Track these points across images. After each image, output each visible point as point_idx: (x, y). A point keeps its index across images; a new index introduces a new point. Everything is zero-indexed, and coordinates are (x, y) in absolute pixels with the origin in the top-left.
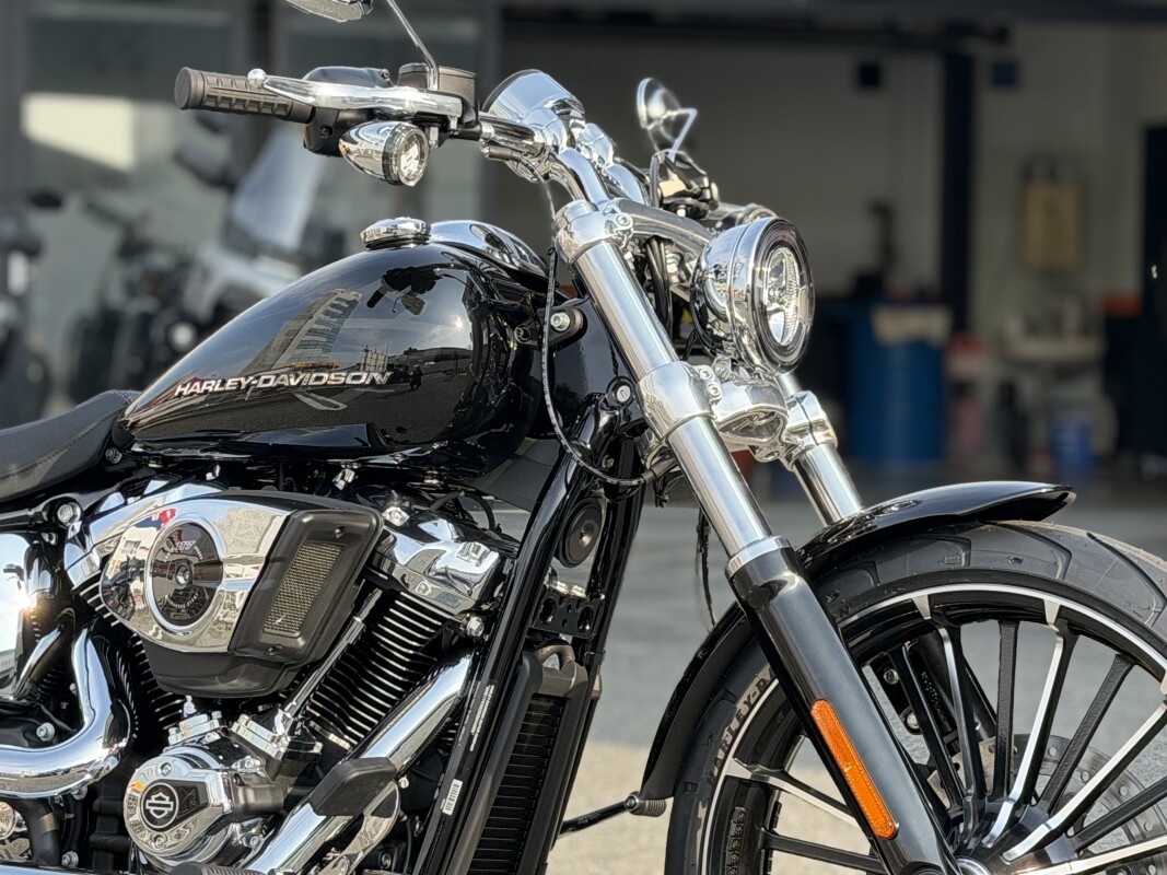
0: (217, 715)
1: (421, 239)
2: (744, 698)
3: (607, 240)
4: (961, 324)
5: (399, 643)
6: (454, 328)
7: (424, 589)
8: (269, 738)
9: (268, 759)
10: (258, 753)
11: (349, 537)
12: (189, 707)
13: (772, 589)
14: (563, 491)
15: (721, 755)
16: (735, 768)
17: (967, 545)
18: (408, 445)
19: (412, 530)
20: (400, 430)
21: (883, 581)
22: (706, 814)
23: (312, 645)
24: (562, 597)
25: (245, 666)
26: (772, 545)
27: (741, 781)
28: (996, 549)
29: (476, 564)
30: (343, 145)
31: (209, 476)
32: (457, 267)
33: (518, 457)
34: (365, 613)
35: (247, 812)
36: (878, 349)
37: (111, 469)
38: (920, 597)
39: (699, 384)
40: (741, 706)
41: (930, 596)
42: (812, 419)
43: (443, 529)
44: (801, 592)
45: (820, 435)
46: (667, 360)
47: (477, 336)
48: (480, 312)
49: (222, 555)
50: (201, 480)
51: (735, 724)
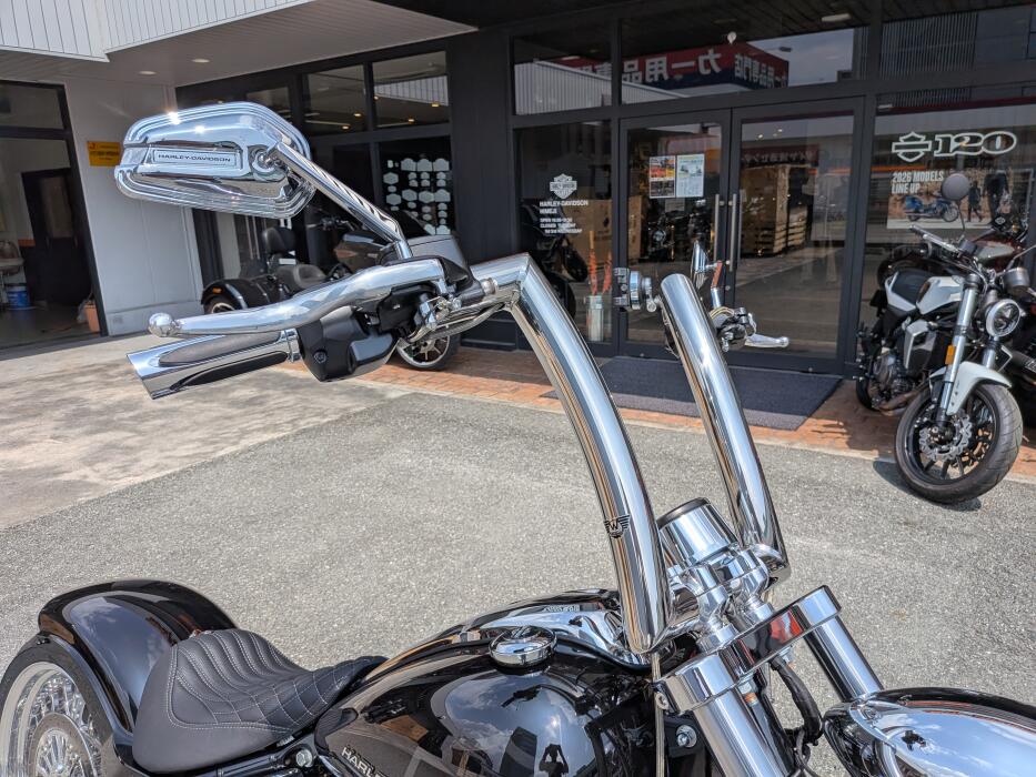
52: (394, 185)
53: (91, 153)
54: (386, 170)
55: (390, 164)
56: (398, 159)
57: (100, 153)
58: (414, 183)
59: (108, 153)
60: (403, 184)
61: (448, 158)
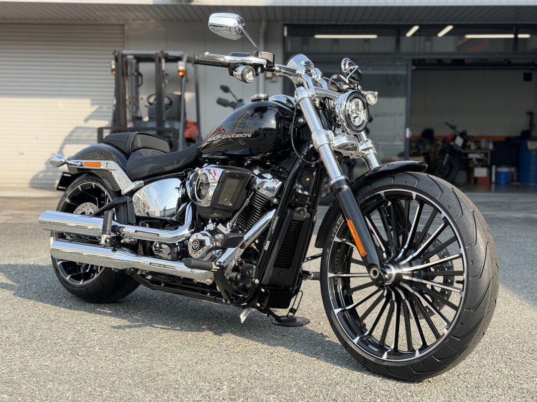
0: (215, 223)
1: (266, 99)
2: (339, 220)
3: (308, 97)
5: (258, 206)
6: (272, 123)
7: (263, 191)
8: (225, 229)
9: (224, 234)
10: (222, 233)
11: (241, 177)
12: (210, 221)
13: (340, 189)
14: (298, 165)
15: (333, 235)
16: (337, 239)
17: (394, 178)
18: (261, 153)
19: (260, 176)
20: (258, 149)
21: (373, 188)
22: (329, 251)
23: (234, 205)
24: (300, 194)
25: (216, 210)
26: (343, 178)
27: (339, 243)
28: (401, 179)
29: (277, 184)
30: (234, 72)
31: (217, 163)
32: (275, 107)
33: (290, 157)
34: (250, 197)
35: (216, 248)
36: (529, 151)
37: (200, 162)
38: (382, 192)
39: (328, 136)
40: (338, 222)
41: (384, 192)
42: (368, 147)
43: (269, 176)
44: (348, 190)
45: (371, 151)
46: (320, 129)
47: (277, 125)
48: (278, 119)
49: (209, 182)
50: (215, 164)
51: (336, 227)
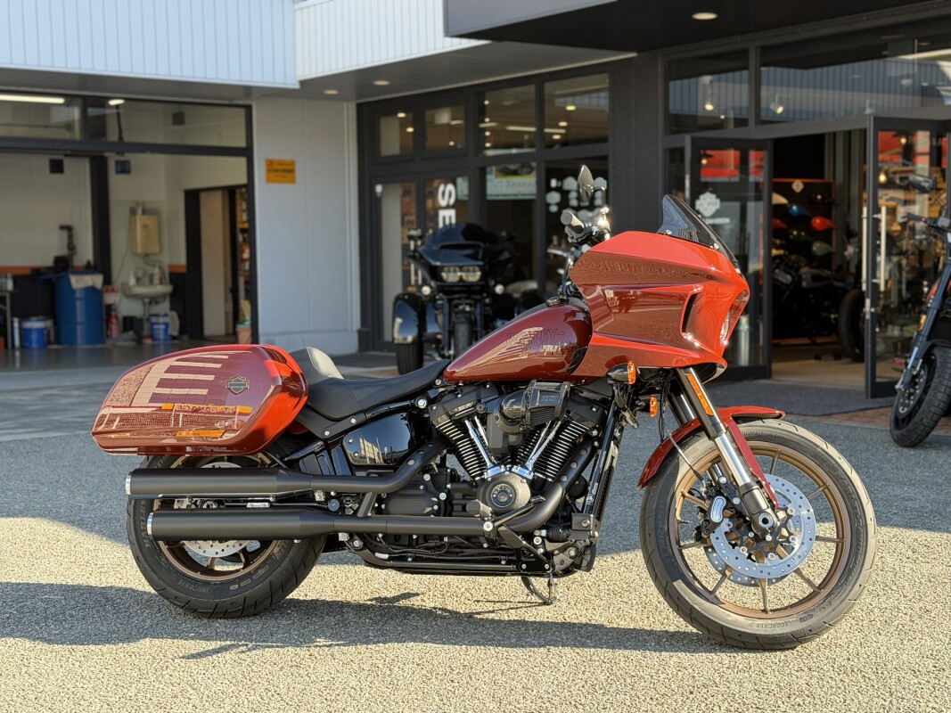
4: (108, 281)
36: (73, 291)
52: (558, 204)
53: (269, 170)
54: (549, 189)
55: (554, 183)
56: (561, 178)
57: (276, 171)
58: (574, 203)
59: (284, 171)
60: (564, 204)
61: (606, 178)
